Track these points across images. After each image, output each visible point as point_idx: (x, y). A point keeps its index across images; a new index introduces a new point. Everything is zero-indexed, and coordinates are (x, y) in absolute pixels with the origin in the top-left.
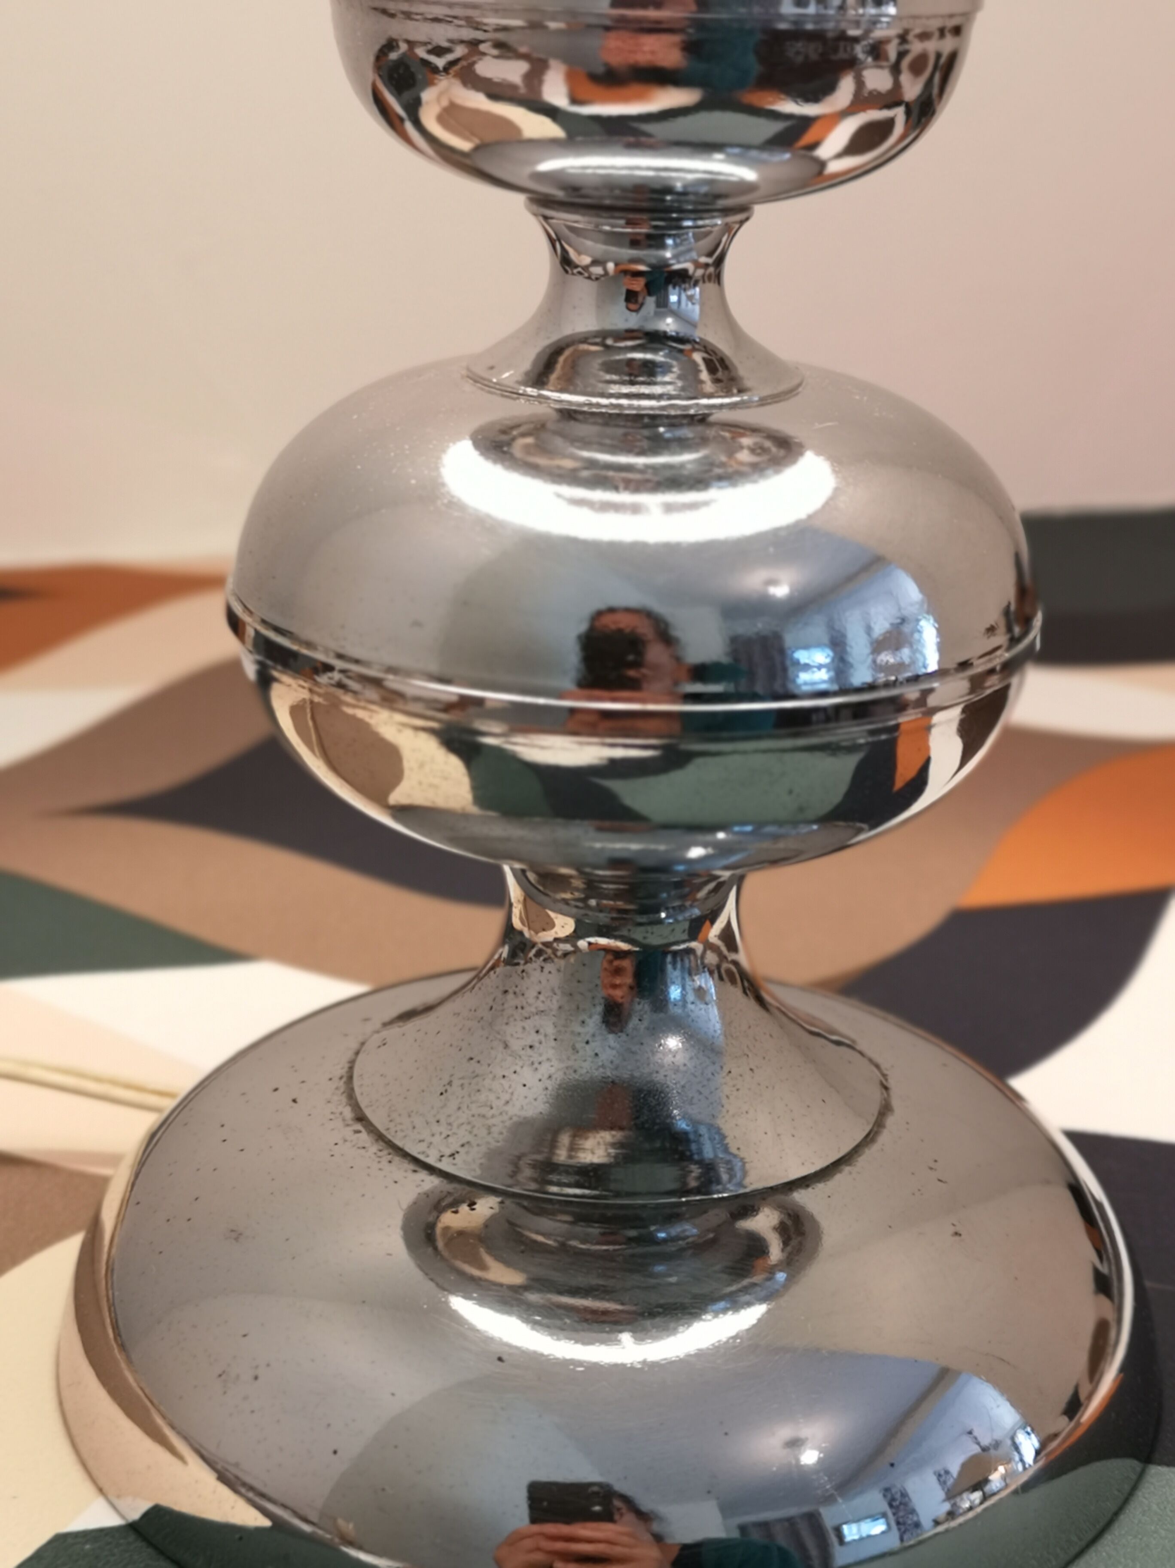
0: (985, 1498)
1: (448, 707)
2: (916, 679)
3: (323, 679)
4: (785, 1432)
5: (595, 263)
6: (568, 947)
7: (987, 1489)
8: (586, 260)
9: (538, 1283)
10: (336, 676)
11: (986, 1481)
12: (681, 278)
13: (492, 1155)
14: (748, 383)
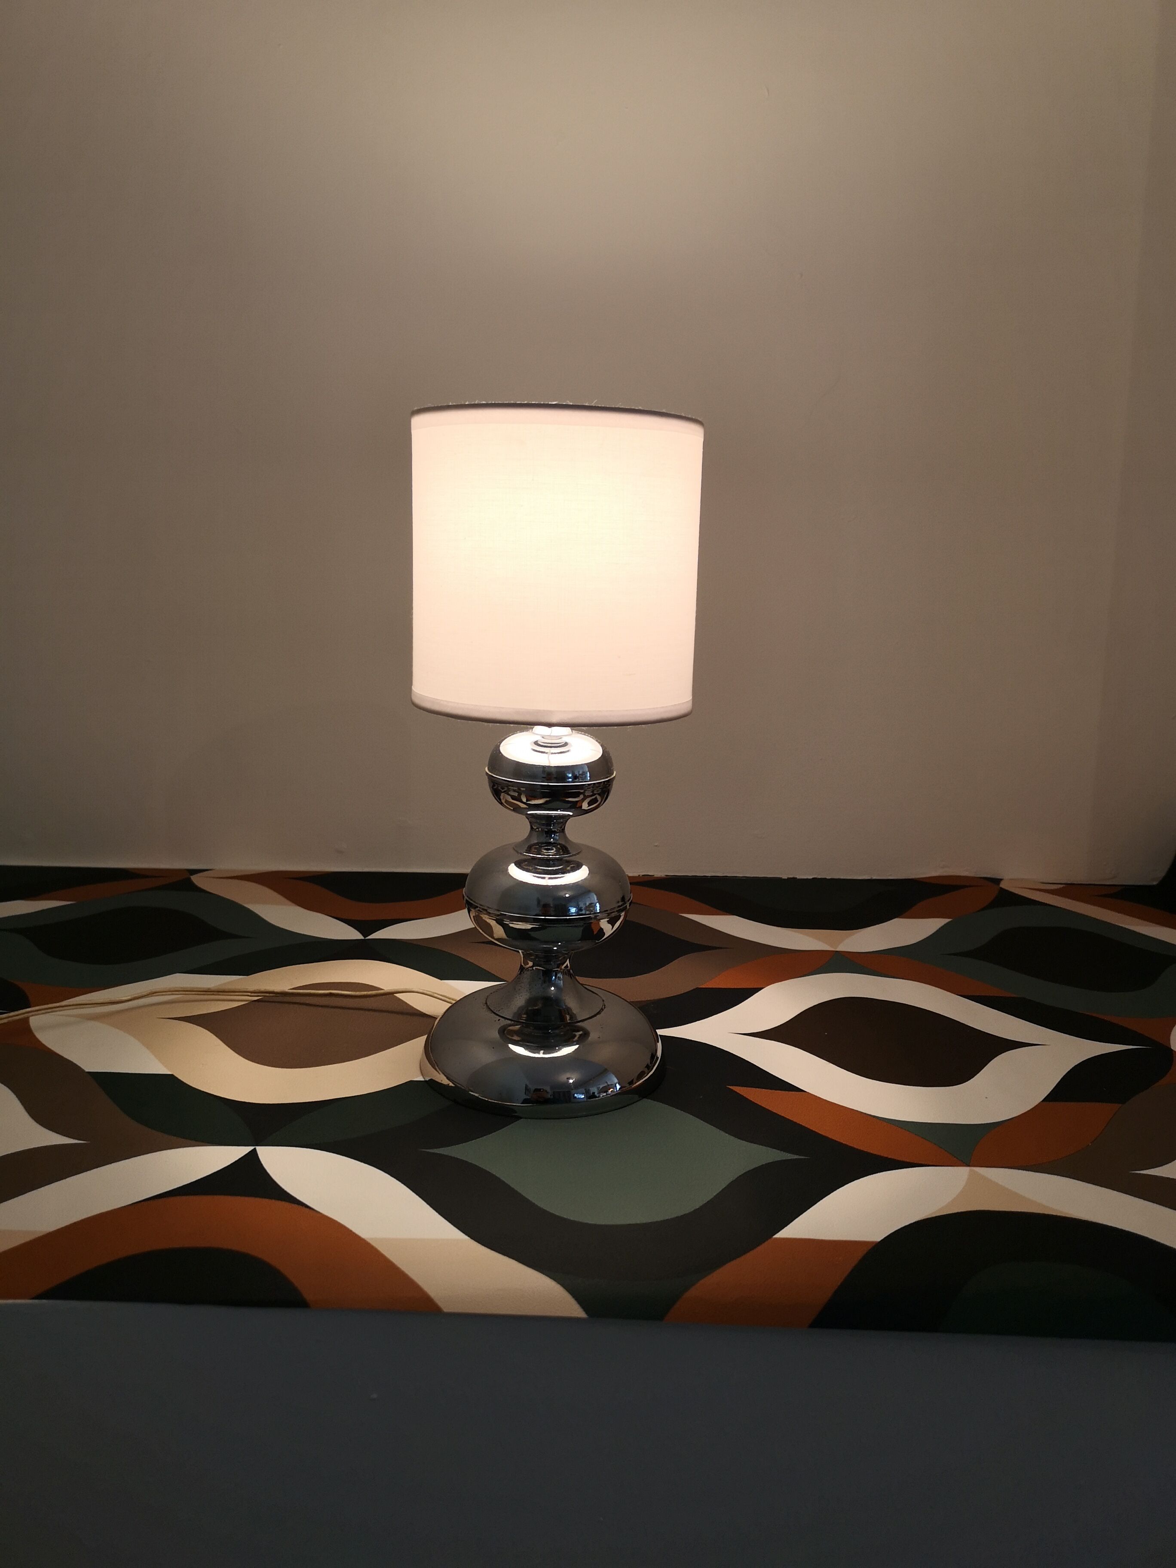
0: (607, 1095)
1: (498, 915)
2: (595, 913)
3: (477, 909)
4: (568, 1075)
5: (537, 828)
6: (531, 969)
7: (608, 1093)
8: (535, 828)
9: (522, 1041)
10: (478, 908)
11: (607, 1091)
12: (555, 832)
13: (515, 1014)
14: (570, 852)
